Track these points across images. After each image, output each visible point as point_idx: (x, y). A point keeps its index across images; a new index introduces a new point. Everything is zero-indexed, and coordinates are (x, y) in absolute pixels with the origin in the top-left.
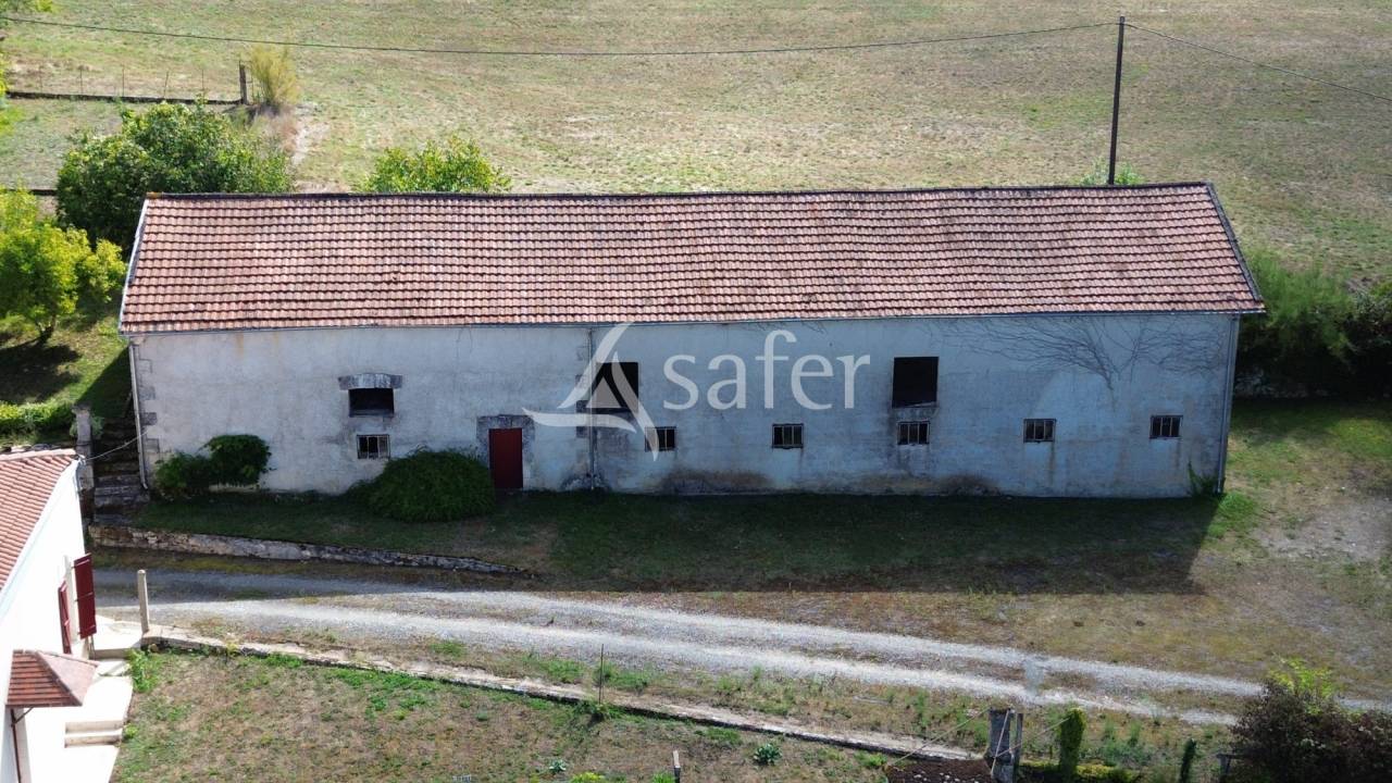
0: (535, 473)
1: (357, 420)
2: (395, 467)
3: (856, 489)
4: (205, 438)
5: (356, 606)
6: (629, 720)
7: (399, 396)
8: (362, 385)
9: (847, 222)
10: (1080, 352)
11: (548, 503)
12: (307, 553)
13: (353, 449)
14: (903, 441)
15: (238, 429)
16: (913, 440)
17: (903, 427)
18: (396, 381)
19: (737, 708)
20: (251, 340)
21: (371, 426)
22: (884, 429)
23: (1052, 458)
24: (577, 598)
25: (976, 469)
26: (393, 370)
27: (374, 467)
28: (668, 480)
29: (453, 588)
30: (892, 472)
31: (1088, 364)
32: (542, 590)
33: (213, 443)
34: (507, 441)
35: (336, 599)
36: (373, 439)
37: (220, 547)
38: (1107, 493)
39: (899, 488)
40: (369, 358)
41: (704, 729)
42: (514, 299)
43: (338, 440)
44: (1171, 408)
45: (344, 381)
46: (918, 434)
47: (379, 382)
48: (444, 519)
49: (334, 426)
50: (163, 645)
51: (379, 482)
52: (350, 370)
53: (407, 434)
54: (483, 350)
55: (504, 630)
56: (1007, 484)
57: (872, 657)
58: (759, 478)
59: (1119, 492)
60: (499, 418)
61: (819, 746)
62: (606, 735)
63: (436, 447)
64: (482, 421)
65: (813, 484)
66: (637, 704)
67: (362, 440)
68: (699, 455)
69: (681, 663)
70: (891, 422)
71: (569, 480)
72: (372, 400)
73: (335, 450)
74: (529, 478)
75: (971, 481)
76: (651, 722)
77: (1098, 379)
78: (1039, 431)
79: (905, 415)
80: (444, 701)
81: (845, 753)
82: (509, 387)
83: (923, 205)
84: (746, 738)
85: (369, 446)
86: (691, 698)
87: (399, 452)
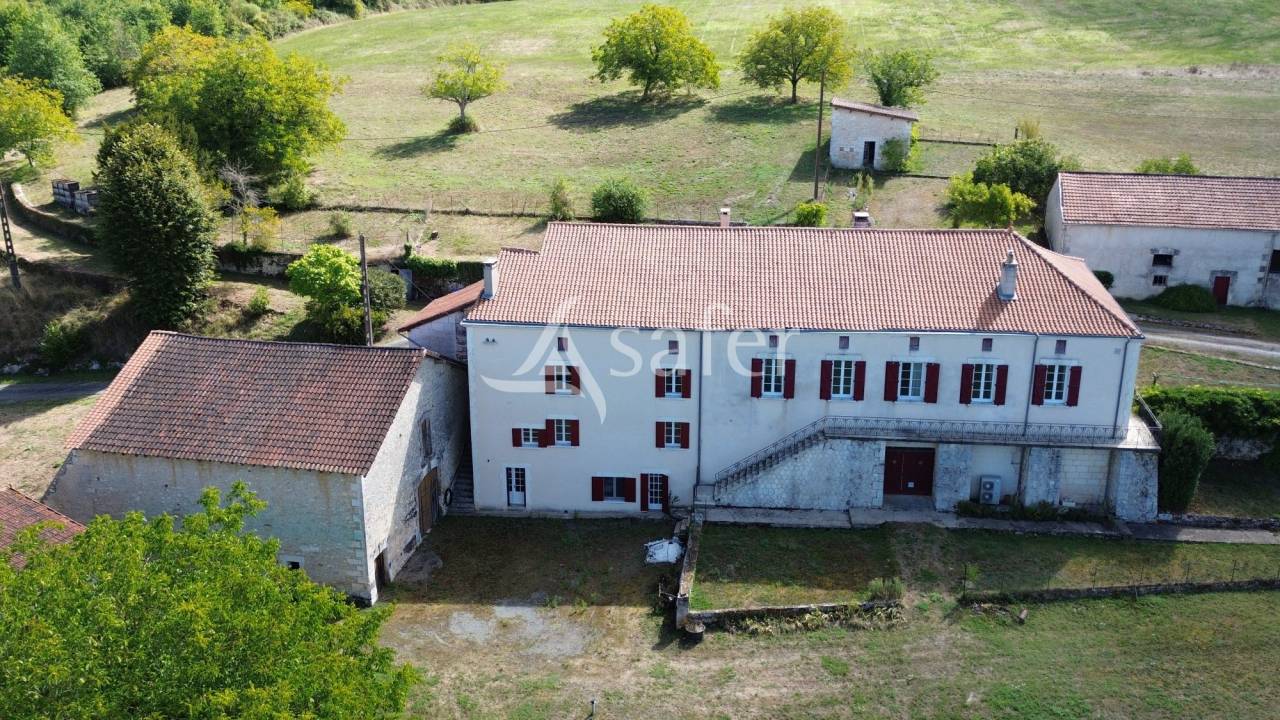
0: (1234, 298)
1: (1155, 268)
2: (1170, 290)
7: (1176, 260)
8: (1160, 253)
11: (1239, 311)
12: (1142, 319)
13: (1151, 281)
18: (1177, 252)
20: (1116, 231)
21: (1161, 271)
26: (1176, 246)
27: (1160, 289)
34: (1223, 282)
36: (1161, 277)
40: (1164, 241)
42: (1237, 218)
43: (1145, 277)
45: (1153, 251)
47: (1168, 252)
48: (1198, 312)
49: (1144, 270)
51: (1161, 296)
52: (1155, 245)
53: (1176, 277)
54: (1221, 240)
55: (1261, 352)
60: (1222, 271)
63: (1189, 283)
64: (1213, 272)
67: (1156, 277)
71: (1250, 303)
72: (1163, 260)
73: (1143, 281)
74: (1230, 300)
82: (1229, 258)
85: (1159, 280)
87: (1171, 283)
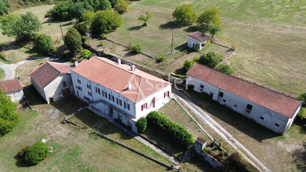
0: (213, 98)
2: (203, 93)
3: (241, 114)
4: (190, 84)
5: (188, 103)
6: (194, 122)
7: (204, 87)
9: (253, 88)
10: (268, 113)
12: (191, 97)
13: (200, 90)
14: (247, 112)
15: (193, 84)
16: (248, 112)
17: (247, 111)
19: (202, 126)
21: (202, 88)
22: (245, 110)
23: (263, 122)
24: (204, 111)
25: (254, 118)
27: (201, 92)
28: (224, 105)
29: (196, 105)
30: (245, 114)
31: (269, 114)
32: (202, 109)
33: (191, 85)
34: (212, 95)
35: (187, 101)
37: (186, 93)
38: (268, 128)
39: (246, 116)
40: (203, 83)
41: (198, 126)
43: (199, 89)
44: (278, 124)
45: (200, 84)
46: (249, 112)
47: (203, 85)
49: (199, 87)
50: (174, 99)
52: (201, 83)
56: (257, 121)
57: (219, 129)
58: (232, 108)
59: (270, 129)
61: (204, 133)
62: (191, 123)
63: (206, 92)
64: (210, 92)
65: (237, 111)
66: (196, 122)
68: (228, 103)
69: (203, 120)
70: (246, 110)
71: (216, 100)
72: (202, 87)
75: (253, 119)
76: (195, 123)
77: (270, 116)
78: (262, 118)
79: (248, 110)
80: (184, 113)
81: (205, 135)
82: (213, 90)
83: (263, 89)
84: (200, 129)
86: (200, 124)
87: (203, 91)
